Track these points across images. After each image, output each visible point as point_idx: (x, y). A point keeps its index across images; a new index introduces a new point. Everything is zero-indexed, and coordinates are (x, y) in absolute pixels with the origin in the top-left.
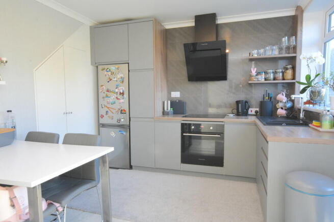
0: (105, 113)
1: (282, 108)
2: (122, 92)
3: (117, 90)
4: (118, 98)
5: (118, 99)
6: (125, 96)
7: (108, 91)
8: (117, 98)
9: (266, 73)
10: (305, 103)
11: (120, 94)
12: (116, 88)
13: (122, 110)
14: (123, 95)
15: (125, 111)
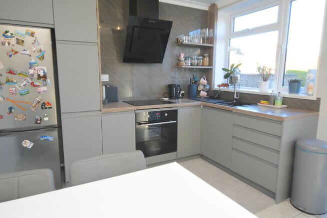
0: (7, 111)
1: (203, 90)
2: (42, 74)
3: (31, 71)
4: (36, 83)
5: (35, 86)
6: (48, 81)
7: (11, 72)
8: (32, 84)
9: (192, 59)
10: (219, 86)
11: (39, 77)
12: (30, 68)
13: (44, 104)
14: (45, 80)
15: (49, 104)
